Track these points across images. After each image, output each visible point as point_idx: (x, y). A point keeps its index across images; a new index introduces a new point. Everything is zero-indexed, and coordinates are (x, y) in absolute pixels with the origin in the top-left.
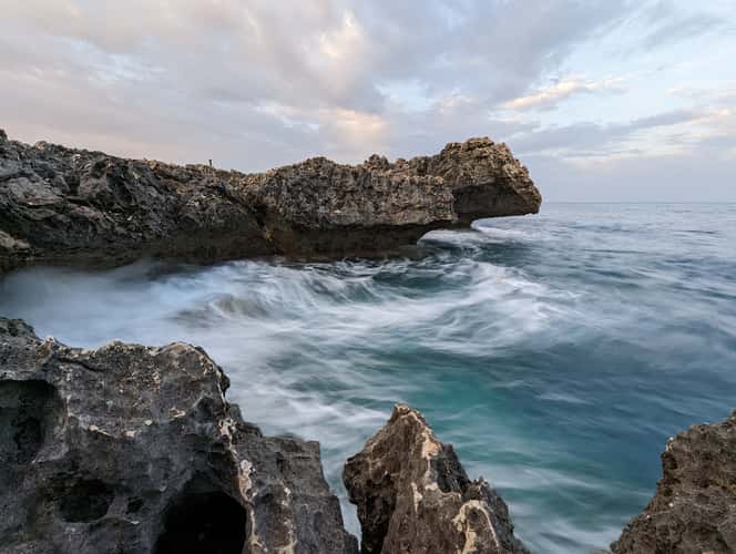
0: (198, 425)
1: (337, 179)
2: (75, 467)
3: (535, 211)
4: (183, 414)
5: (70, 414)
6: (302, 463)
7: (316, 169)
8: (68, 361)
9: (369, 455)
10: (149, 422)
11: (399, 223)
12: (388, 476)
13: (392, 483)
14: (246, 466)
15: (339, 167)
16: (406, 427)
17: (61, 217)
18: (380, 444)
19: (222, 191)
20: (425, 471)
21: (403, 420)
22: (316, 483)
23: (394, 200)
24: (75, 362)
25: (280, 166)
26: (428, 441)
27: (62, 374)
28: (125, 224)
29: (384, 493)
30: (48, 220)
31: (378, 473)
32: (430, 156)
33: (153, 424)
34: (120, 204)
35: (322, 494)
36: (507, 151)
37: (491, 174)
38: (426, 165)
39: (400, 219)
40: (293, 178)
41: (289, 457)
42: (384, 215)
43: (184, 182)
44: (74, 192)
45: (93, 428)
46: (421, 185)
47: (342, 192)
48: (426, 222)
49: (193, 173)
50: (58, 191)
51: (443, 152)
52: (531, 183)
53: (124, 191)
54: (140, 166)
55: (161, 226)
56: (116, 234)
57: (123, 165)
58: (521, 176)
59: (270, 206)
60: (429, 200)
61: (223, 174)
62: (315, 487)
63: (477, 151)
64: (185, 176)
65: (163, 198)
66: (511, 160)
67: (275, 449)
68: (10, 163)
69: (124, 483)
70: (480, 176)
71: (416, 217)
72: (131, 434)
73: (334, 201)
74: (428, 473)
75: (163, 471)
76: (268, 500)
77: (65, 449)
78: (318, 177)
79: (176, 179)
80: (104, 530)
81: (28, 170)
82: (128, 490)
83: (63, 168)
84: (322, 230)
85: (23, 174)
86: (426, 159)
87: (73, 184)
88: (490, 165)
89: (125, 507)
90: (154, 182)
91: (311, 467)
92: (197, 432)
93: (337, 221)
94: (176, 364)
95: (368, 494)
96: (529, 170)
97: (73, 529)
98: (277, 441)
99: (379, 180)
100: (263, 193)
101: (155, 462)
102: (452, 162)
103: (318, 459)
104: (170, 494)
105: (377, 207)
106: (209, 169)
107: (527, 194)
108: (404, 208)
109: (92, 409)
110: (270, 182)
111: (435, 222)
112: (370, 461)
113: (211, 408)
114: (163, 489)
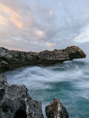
0: (22, 98)
1: (49, 53)
2: (5, 103)
3: (85, 57)
4: (20, 96)
5: (6, 95)
6: (38, 106)
7: (46, 52)
8: (7, 86)
9: (50, 106)
10: (15, 97)
11: (59, 60)
12: (53, 112)
13: (53, 114)
14: (28, 107)
15: (50, 51)
16: (56, 102)
17: (12, 60)
18: (52, 104)
19: (33, 55)
20: (58, 114)
21: (55, 101)
22: (40, 111)
23: (58, 56)
24: (8, 87)
25: (41, 51)
26: (59, 107)
27: (6, 88)
28: (20, 61)
29: (52, 115)
31: (51, 111)
32: (65, 49)
33: (16, 98)
34: (19, 58)
35: (41, 113)
36: (78, 47)
37: (76, 51)
38: (64, 50)
39: (59, 59)
40: (43, 53)
41: (36, 104)
42: (57, 59)
43: (28, 54)
44: (14, 56)
45: (8, 98)
46: (63, 54)
47: (50, 55)
48: (64, 60)
49: (29, 53)
50: (12, 56)
51: (67, 48)
52: (84, 53)
53: (20, 56)
54: (22, 52)
55: (24, 60)
56: (18, 62)
57: (20, 52)
58: (82, 51)
59: (39, 57)
60: (64, 56)
61: (33, 53)
63: (73, 48)
64: (28, 53)
65: (25, 56)
66: (79, 49)
67: (34, 103)
68: (8, 53)
69: (11, 107)
70: (73, 52)
71: (62, 59)
72: (13, 99)
73: (49, 56)
75: (16, 106)
77: (4, 100)
79: (27, 54)
80: (7, 114)
82: (11, 108)
83: (13, 53)
84: (47, 61)
85: (9, 54)
86: (64, 49)
87: (14, 55)
88: (75, 50)
89: (10, 111)
90: (24, 54)
91: (40, 107)
92: (21, 100)
93: (49, 60)
94: (20, 88)
95: (49, 115)
96: (83, 50)
97: (3, 113)
98: (35, 101)
99: (56, 53)
100: (38, 55)
101: (15, 104)
102: (68, 50)
103: (41, 105)
104: (17, 110)
105: (55, 57)
106: (31, 52)
107: (83, 54)
108: (60, 57)
109: (9, 94)
110: (39, 54)
111: (65, 60)
112: (50, 108)
113: (24, 96)
114: (16, 109)
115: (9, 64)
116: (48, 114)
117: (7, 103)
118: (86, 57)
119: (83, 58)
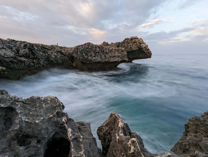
0: (56, 119)
1: (94, 49)
2: (21, 131)
3: (150, 57)
4: (52, 116)
5: (20, 116)
6: (85, 129)
7: (88, 46)
8: (18, 101)
9: (104, 126)
10: (42, 118)
11: (112, 61)
12: (109, 132)
13: (111, 134)
14: (70, 130)
15: (94, 45)
16: (114, 118)
17: (15, 60)
18: (107, 123)
19: (61, 53)
20: (120, 130)
21: (113, 116)
22: (89, 134)
23: (110, 55)
24: (21, 102)
25: (77, 45)
26: (120, 122)
27: (17, 105)
28: (33, 62)
29: (108, 137)
30: (11, 61)
31: (107, 131)
32: (120, 42)
33: (43, 119)
34: (32, 56)
35: (91, 137)
36: (142, 40)
37: (138, 47)
38: (119, 44)
39: (112, 60)
40: (81, 48)
41: (82, 127)
43: (50, 50)
44: (18, 53)
45: (26, 120)
46: (118, 50)
47: (95, 53)
48: (119, 61)
49: (52, 47)
50: (14, 53)
51: (124, 41)
52: (149, 49)
53: (33, 53)
54: (37, 45)
55: (44, 63)
56: (31, 65)
57: (32, 45)
58: (146, 47)
59: (75, 57)
60: (120, 54)
61: (61, 48)
62: (89, 135)
63: (134, 40)
64: (50, 48)
65: (44, 55)
66: (143, 43)
67: (78, 125)
69: (36, 135)
70: (134, 48)
71: (117, 59)
72: (37, 122)
73: (93, 55)
74: (120, 131)
75: (46, 132)
76: (76, 139)
77: (18, 126)
78: (88, 48)
79: (47, 49)
80: (30, 148)
81: (5, 47)
82: (36, 137)
83: (15, 46)
84: (90, 63)
86: (119, 43)
87: (18, 51)
88: (137, 44)
89: (36, 142)
90: (41, 50)
91: (88, 130)
92: (55, 122)
93: (94, 61)
94: (49, 102)
95: (104, 137)
96: (148, 45)
97: (22, 148)
98: (78, 123)
99: (106, 49)
100: (73, 53)
101: (44, 129)
102: (126, 44)
103: (90, 128)
104: (49, 138)
105: (105, 57)
106: (57, 46)
107: (148, 52)
108: (113, 57)
109: (26, 115)
110: (75, 50)
111: (122, 61)
112: (104, 128)
113: (60, 114)
114: (47, 137)
115: (9, 70)
116: (102, 136)
117: (26, 129)
118: (152, 56)
119: (147, 58)
